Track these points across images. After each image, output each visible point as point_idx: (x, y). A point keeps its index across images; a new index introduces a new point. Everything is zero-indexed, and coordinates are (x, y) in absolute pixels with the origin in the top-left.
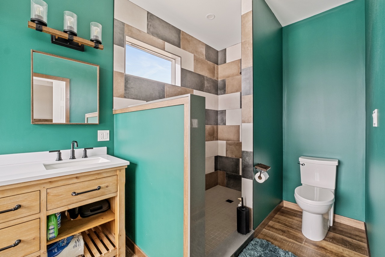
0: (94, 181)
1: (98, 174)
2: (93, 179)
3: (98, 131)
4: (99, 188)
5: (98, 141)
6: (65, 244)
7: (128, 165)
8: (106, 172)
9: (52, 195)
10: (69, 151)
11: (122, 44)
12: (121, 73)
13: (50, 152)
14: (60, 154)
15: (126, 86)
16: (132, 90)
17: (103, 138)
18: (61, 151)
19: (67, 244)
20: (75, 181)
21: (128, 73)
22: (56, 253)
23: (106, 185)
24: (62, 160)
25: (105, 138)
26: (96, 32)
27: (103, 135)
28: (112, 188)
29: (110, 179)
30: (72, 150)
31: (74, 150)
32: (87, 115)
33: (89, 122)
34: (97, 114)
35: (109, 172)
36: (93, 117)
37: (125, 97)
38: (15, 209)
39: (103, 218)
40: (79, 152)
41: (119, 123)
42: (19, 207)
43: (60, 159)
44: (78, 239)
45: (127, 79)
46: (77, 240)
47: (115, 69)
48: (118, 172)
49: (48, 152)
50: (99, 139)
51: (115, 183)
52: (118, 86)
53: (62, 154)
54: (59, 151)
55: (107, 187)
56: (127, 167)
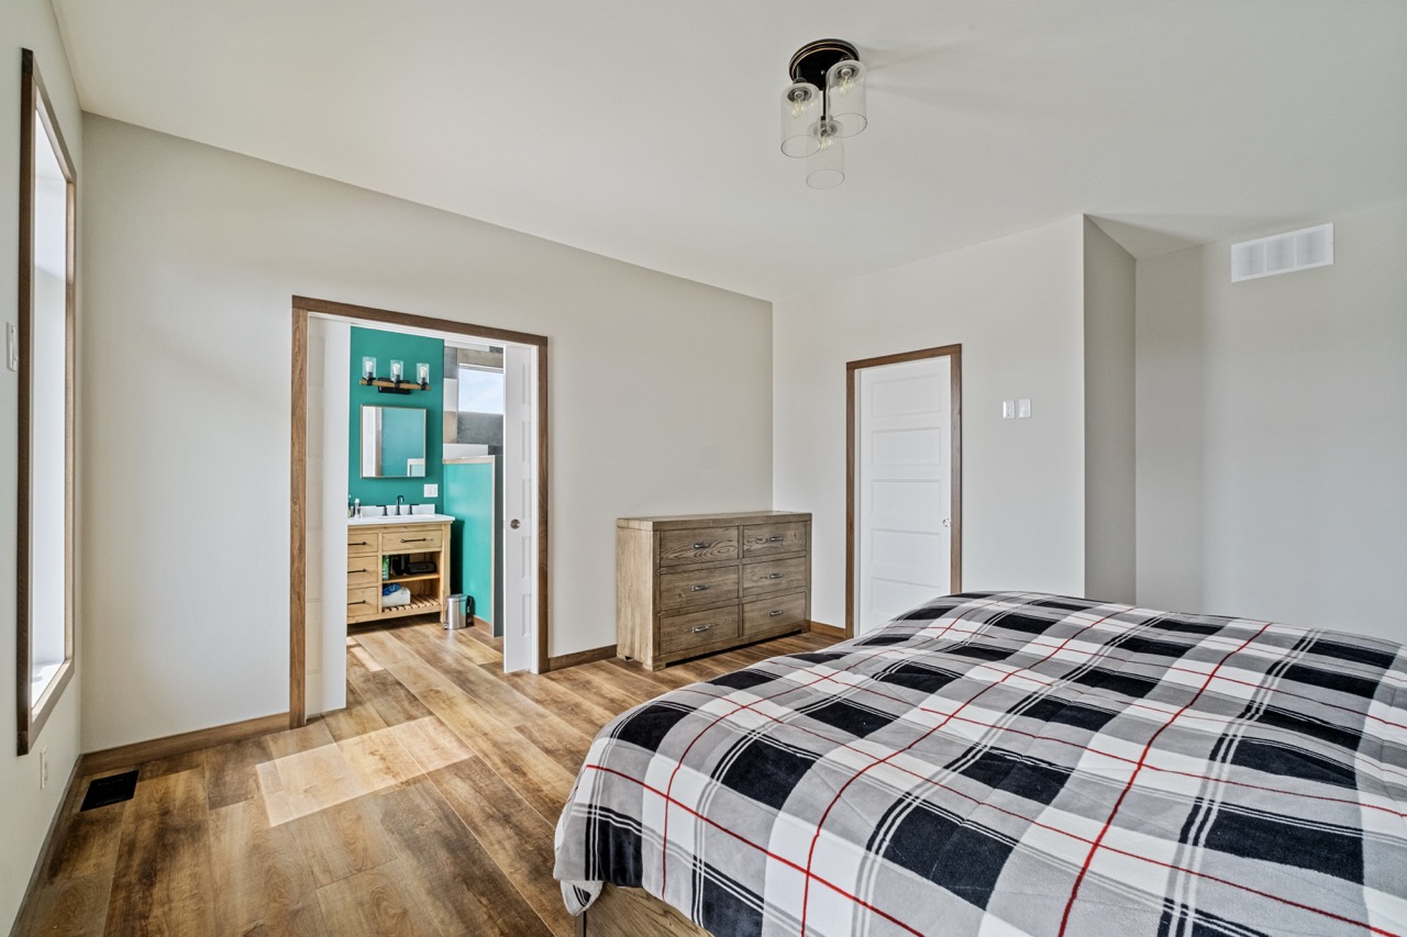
0: (420, 532)
1: (424, 526)
2: (420, 530)
3: (425, 485)
4: (424, 540)
5: (425, 496)
7: (454, 522)
8: (430, 525)
9: (386, 539)
10: (395, 507)
11: (453, 376)
12: (453, 413)
14: (385, 508)
15: (459, 428)
16: (468, 432)
17: (430, 494)
18: (386, 506)
20: (403, 529)
21: (462, 409)
23: (431, 537)
24: (389, 513)
25: (433, 494)
26: (423, 371)
27: (431, 490)
28: (437, 542)
29: (436, 532)
30: (397, 505)
31: (400, 505)
32: (410, 461)
33: (413, 475)
34: (422, 462)
35: (435, 525)
36: (417, 466)
37: (458, 442)
39: (428, 574)
40: (404, 508)
41: (448, 475)
42: (364, 543)
43: (386, 512)
45: (461, 420)
47: (445, 409)
48: (443, 527)
51: (440, 537)
52: (449, 428)
53: (387, 508)
55: (432, 539)
56: (452, 523)
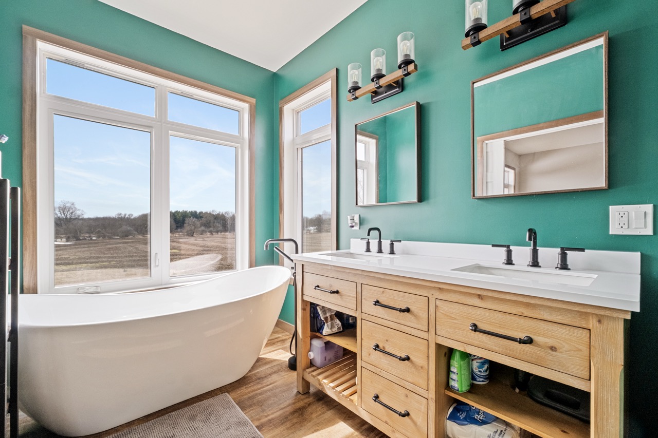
0: (515, 318)
1: (528, 305)
2: (514, 312)
3: (610, 207)
4: (529, 341)
5: (610, 233)
6: (480, 419)
7: (633, 313)
8: (550, 307)
9: (442, 312)
13: (493, 246)
14: (509, 253)
17: (626, 226)
18: (511, 248)
19: (483, 423)
20: (478, 302)
22: (459, 419)
23: (551, 342)
24: (514, 264)
25: (634, 227)
27: (628, 219)
28: (569, 361)
29: (563, 332)
30: (532, 247)
31: (537, 248)
35: (559, 309)
38: (402, 311)
39: (565, 432)
40: (549, 255)
42: (408, 310)
43: (509, 262)
44: (503, 430)
46: (501, 431)
48: (592, 323)
49: (491, 246)
50: (614, 230)
51: (580, 350)
53: (513, 253)
54: (508, 247)
55: (553, 348)
56: (629, 317)
